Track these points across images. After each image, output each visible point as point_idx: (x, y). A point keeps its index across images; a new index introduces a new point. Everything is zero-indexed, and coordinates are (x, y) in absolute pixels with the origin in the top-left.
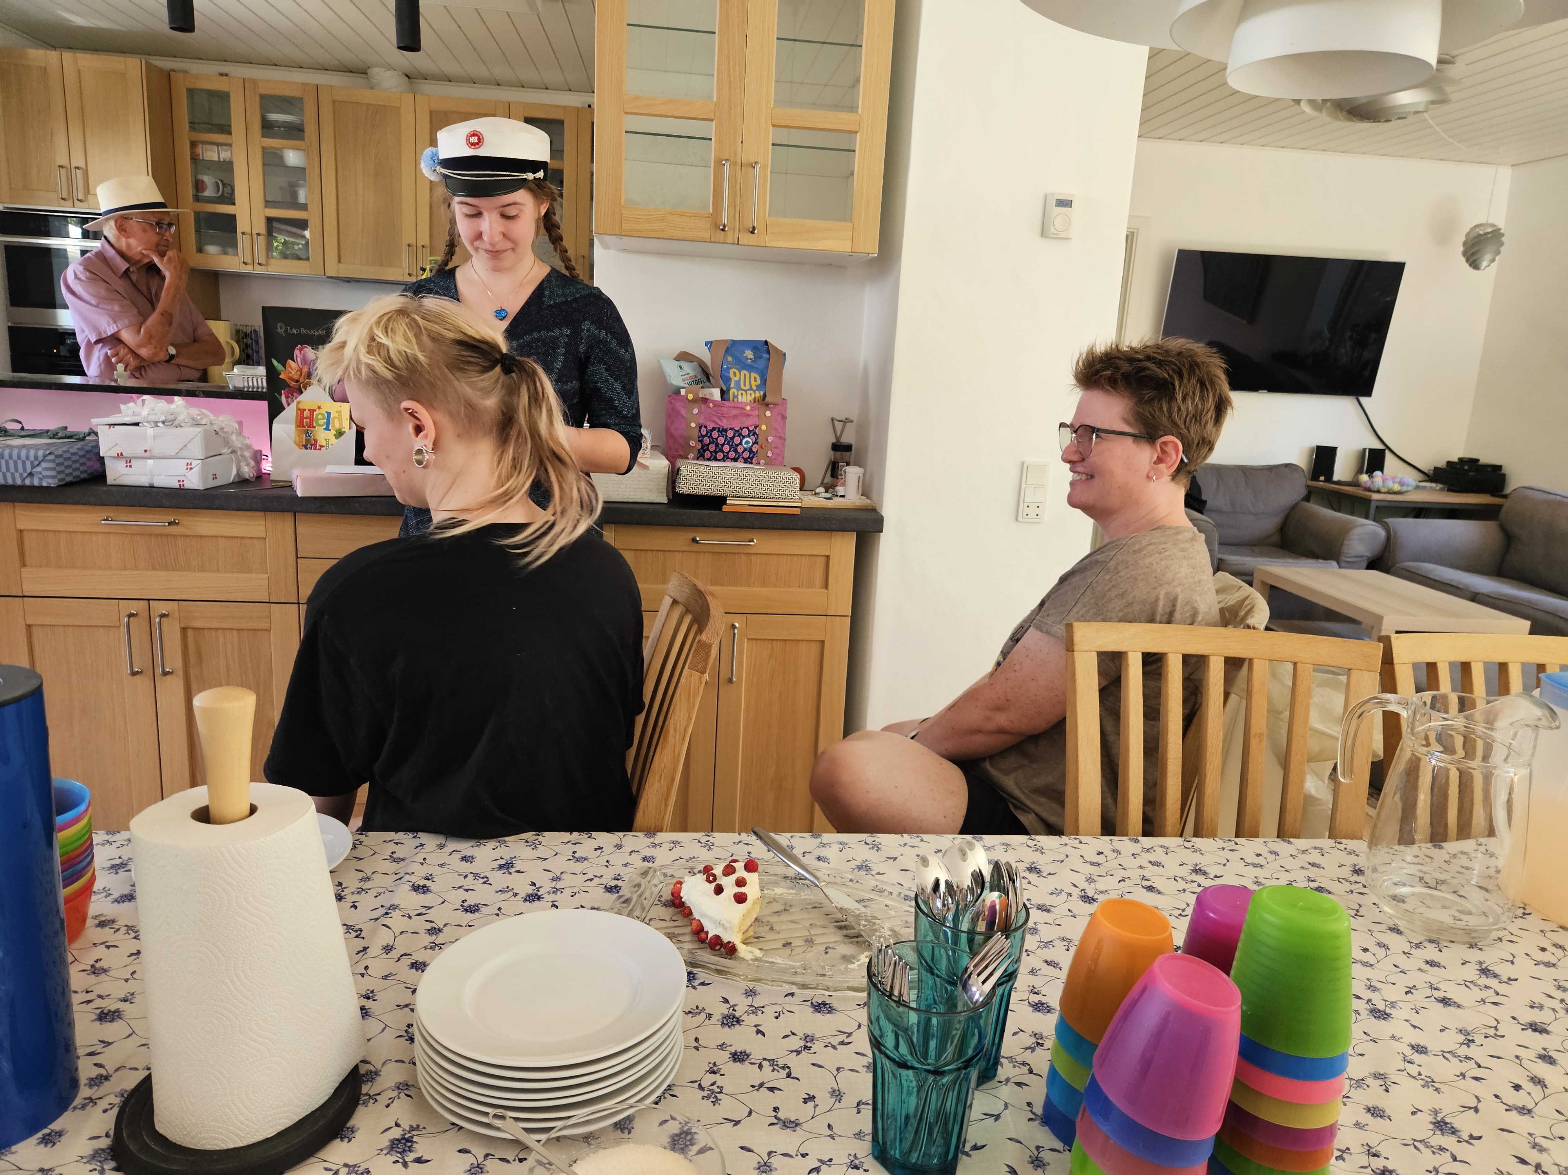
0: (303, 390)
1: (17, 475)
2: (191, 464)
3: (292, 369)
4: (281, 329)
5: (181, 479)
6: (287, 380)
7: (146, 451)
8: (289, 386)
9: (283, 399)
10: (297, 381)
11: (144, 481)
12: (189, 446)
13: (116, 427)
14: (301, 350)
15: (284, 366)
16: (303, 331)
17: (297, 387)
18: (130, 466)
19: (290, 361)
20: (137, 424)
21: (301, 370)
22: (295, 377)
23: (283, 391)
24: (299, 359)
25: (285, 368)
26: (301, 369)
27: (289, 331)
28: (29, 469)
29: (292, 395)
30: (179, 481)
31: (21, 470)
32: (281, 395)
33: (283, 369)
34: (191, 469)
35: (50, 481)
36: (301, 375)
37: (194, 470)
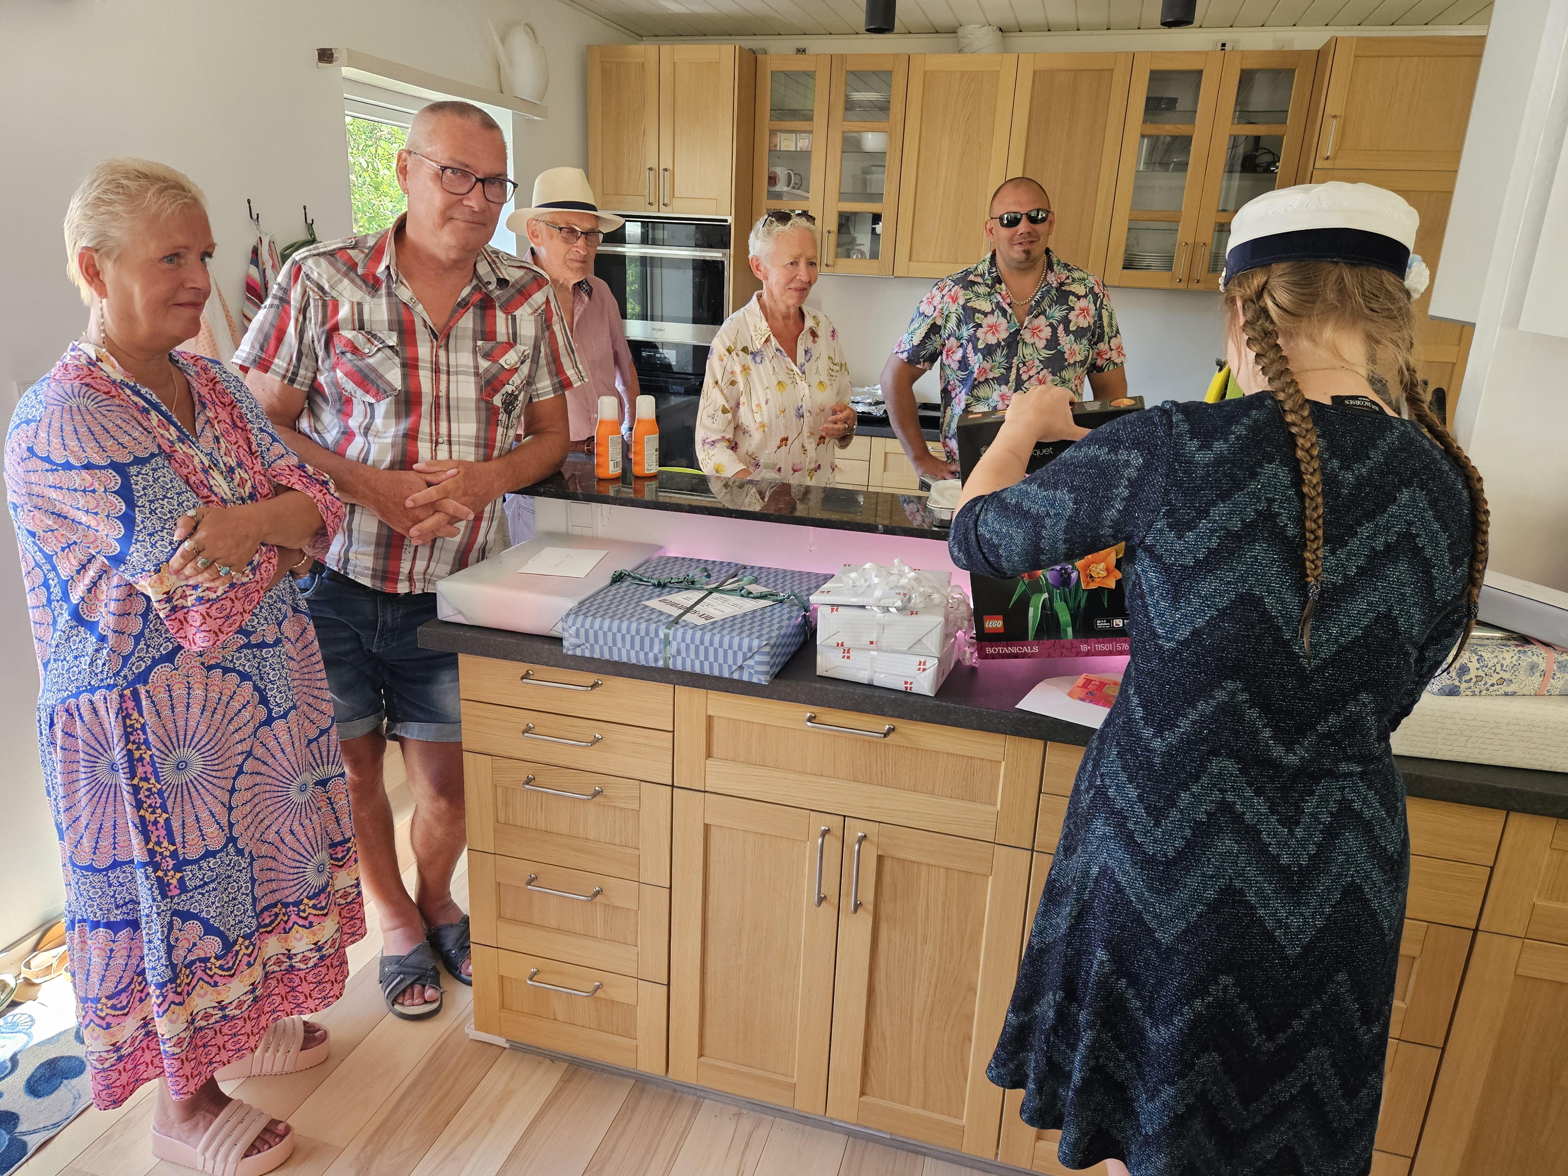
1: (725, 667)
2: (924, 664)
5: (909, 681)
7: (871, 643)
11: (863, 676)
12: (924, 640)
13: (840, 609)
18: (848, 657)
20: (863, 607)
28: (739, 662)
30: (906, 683)
31: (730, 661)
34: (924, 670)
35: (762, 678)
37: (927, 672)
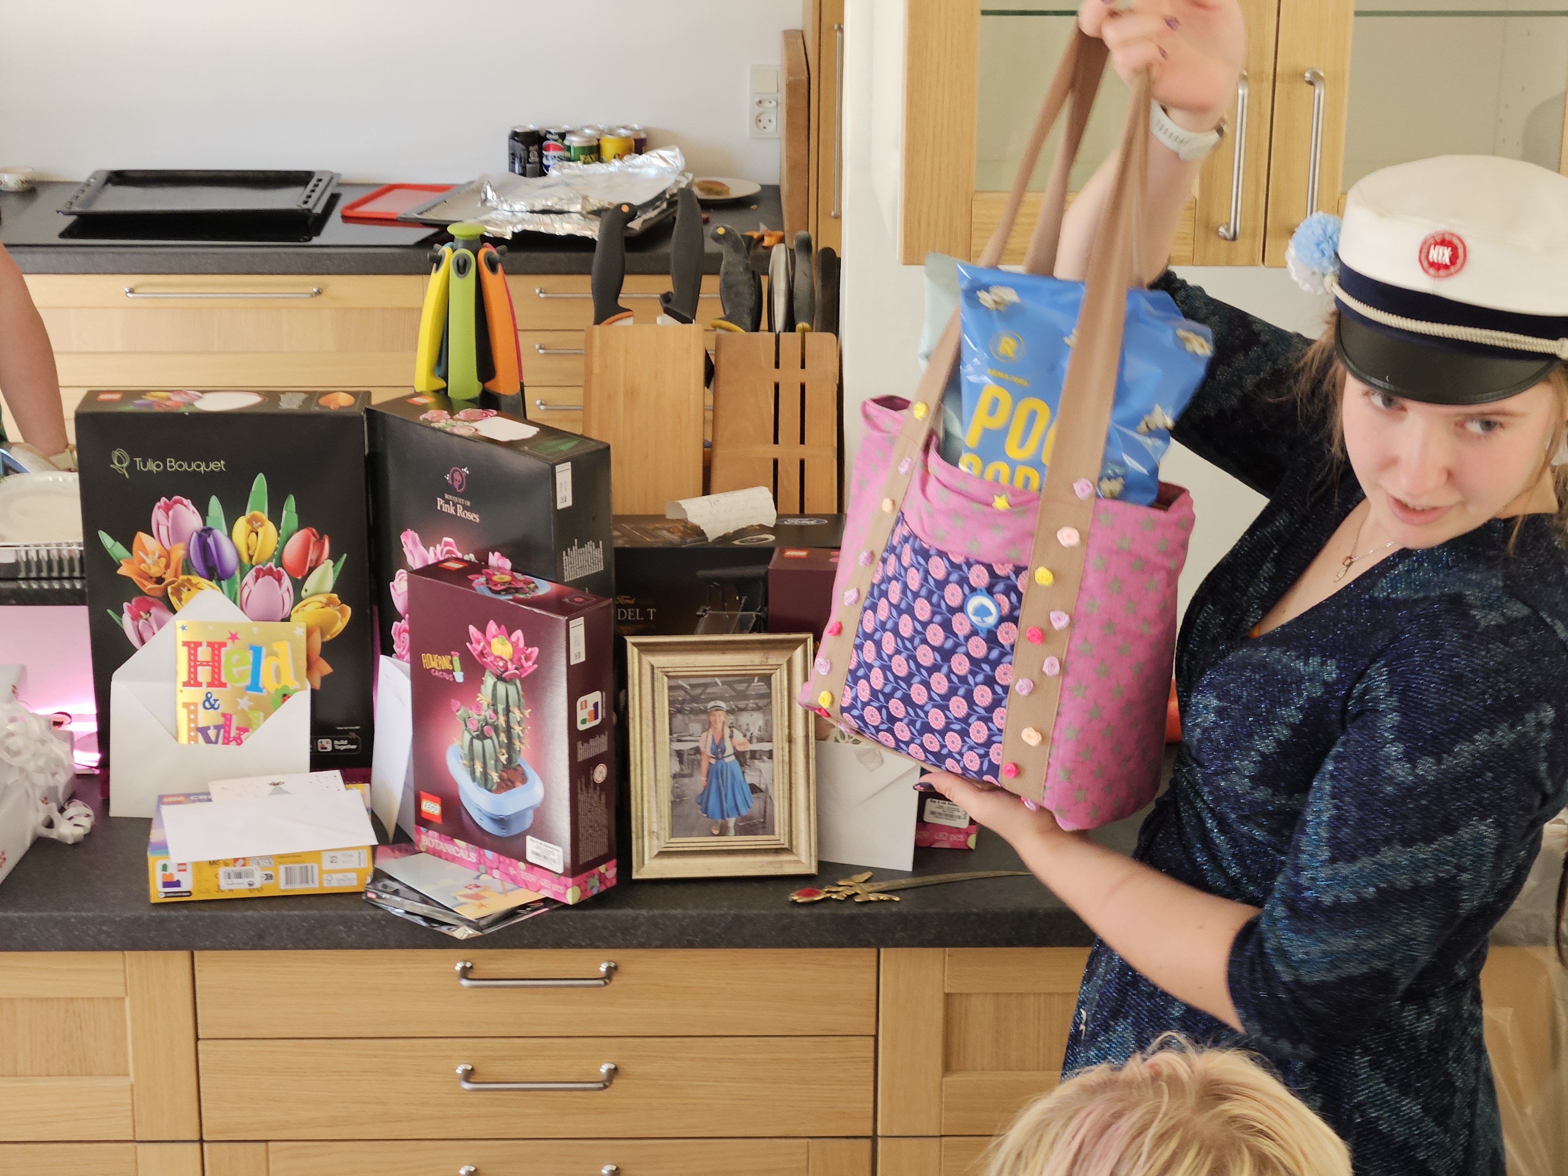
0: (174, 600)
3: (147, 554)
4: (120, 461)
6: (135, 578)
8: (142, 593)
9: (127, 623)
10: (160, 580)
14: (167, 509)
15: (129, 547)
16: (172, 465)
17: (159, 594)
19: (142, 536)
21: (168, 555)
22: (155, 571)
23: (125, 605)
24: (163, 531)
25: (130, 550)
26: (169, 553)
27: (139, 465)
29: (148, 612)
32: (120, 613)
33: (127, 553)
36: (167, 566)
